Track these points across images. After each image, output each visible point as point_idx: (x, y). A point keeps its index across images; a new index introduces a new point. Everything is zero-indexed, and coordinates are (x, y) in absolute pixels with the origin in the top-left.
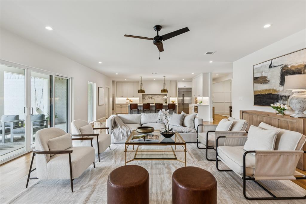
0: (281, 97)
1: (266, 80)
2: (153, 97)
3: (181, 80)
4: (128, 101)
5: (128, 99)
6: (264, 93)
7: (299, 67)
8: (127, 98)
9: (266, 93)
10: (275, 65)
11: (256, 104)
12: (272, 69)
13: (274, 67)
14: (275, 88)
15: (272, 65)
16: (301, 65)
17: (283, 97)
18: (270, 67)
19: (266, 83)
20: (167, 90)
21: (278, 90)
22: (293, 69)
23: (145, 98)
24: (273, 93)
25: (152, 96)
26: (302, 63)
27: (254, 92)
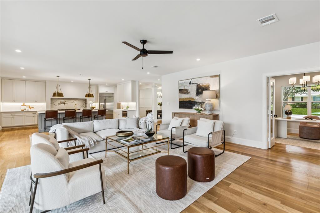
0: (197, 103)
1: (188, 92)
2: (67, 102)
3: (104, 85)
4: (25, 107)
5: (24, 105)
6: (186, 100)
7: (206, 86)
8: (22, 104)
9: (188, 100)
10: (193, 83)
11: (180, 107)
12: (191, 85)
13: (193, 84)
14: (193, 97)
15: (191, 82)
16: (207, 85)
17: (198, 103)
18: (190, 83)
19: (187, 94)
20: (93, 94)
21: (195, 98)
22: (203, 86)
23: (54, 103)
24: (192, 100)
25: (65, 100)
26: (208, 84)
27: (179, 99)
